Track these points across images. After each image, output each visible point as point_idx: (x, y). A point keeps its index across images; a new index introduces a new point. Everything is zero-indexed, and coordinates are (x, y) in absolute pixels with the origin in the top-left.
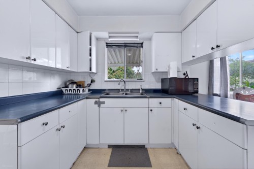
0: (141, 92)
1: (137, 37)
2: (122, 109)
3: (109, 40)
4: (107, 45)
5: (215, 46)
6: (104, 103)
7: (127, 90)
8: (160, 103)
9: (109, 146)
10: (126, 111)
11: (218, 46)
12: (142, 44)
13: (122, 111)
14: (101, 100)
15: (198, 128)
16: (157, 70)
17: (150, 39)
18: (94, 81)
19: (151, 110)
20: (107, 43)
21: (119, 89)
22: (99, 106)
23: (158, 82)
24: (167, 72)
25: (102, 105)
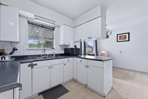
0: (54, 55)
1: (54, 24)
2: (50, 66)
3: (35, 20)
4: (28, 23)
5: (89, 37)
6: (36, 65)
7: (46, 55)
8: (69, 60)
9: (39, 94)
10: (52, 67)
11: (91, 38)
12: (54, 28)
13: (49, 68)
14: (34, 63)
15: (88, 67)
16: (64, 44)
17: (59, 27)
18: (17, 49)
19: (65, 65)
20: (28, 21)
21: (41, 55)
22: (32, 68)
23: (62, 50)
24: (68, 45)
25: (34, 67)
